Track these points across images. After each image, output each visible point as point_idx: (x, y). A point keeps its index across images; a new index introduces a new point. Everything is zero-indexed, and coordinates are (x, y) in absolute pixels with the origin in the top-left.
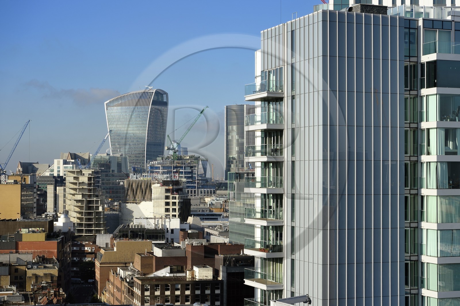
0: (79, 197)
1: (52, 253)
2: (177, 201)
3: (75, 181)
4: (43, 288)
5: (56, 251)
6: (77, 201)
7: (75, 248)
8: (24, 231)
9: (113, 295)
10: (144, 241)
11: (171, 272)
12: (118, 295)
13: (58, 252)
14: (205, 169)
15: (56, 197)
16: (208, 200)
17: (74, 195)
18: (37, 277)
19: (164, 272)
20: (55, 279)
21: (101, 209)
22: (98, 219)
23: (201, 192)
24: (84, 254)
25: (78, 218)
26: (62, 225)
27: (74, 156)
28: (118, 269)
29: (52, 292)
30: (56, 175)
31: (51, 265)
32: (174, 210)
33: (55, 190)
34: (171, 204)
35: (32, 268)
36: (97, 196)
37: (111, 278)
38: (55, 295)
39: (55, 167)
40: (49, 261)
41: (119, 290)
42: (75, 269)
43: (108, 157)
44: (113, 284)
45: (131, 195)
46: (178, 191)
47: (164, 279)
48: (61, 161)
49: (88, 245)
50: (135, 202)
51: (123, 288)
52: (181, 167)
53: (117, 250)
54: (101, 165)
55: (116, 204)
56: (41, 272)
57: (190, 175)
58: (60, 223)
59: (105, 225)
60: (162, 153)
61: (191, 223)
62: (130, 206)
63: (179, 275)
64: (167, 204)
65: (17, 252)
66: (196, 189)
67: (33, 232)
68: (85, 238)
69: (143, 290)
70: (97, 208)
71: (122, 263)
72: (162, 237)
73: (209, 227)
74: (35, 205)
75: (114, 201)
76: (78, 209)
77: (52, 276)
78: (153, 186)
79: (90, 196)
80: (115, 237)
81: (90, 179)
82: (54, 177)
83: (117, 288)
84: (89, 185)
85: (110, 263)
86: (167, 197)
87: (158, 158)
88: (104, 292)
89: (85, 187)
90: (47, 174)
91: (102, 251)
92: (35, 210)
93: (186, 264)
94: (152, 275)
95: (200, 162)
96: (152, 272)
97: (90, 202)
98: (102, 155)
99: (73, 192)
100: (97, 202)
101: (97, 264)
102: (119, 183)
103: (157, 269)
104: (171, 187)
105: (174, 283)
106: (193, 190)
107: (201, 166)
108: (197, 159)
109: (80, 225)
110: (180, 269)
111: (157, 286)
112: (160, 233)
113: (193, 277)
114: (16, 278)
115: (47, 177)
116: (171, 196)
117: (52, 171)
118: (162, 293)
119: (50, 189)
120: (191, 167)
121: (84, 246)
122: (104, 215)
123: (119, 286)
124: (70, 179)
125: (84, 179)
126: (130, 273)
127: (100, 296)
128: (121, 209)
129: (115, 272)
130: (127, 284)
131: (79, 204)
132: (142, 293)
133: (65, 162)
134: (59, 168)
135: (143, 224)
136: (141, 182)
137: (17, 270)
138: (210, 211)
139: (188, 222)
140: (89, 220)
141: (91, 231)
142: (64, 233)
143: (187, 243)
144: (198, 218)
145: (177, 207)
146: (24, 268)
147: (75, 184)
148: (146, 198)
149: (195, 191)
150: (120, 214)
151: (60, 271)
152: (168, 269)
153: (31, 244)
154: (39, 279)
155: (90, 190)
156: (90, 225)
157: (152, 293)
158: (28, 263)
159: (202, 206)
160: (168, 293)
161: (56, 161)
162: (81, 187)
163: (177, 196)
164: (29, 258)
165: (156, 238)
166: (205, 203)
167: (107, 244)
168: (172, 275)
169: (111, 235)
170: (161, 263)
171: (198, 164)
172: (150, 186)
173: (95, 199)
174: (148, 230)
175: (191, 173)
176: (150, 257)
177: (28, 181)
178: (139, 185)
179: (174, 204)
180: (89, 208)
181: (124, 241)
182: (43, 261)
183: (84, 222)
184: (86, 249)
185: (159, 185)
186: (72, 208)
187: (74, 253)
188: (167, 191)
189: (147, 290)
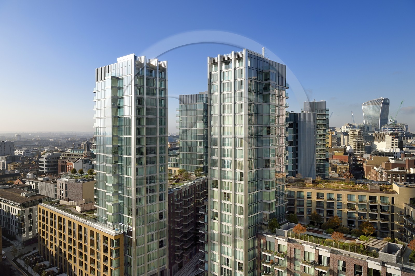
0: (355, 140)
1: (346, 160)
2: (397, 141)
3: (353, 134)
4: (344, 172)
5: (347, 159)
6: (354, 141)
7: (353, 159)
8: (335, 152)
9: (372, 177)
10: (385, 157)
11: (399, 169)
12: (375, 177)
13: (348, 160)
14: (407, 129)
15: (344, 139)
16: (409, 141)
17: (352, 139)
18: (341, 168)
19: (396, 170)
20: (348, 169)
21: (363, 144)
22: (362, 148)
23: (406, 138)
24: (357, 161)
25: (354, 147)
26: (349, 150)
27: (350, 125)
28: (375, 167)
29: (348, 174)
30: (343, 131)
31: (346, 164)
32: (396, 145)
33: (344, 137)
34: (394, 143)
35: (339, 165)
36: (362, 139)
37: (372, 170)
38: (349, 175)
39: (343, 128)
40: (345, 163)
41: (376, 175)
42: (353, 166)
43: (363, 125)
44: (372, 173)
45: (376, 139)
46: (397, 138)
47: (396, 172)
48: (345, 127)
49: (359, 158)
50: (378, 141)
51: (377, 175)
52: (397, 128)
53: (373, 160)
54: (361, 128)
55: (368, 142)
56: (342, 167)
57: (402, 131)
58: (348, 149)
59: (365, 150)
60: (387, 123)
61: (405, 150)
62: (375, 143)
63: (403, 171)
64: (393, 143)
65: (333, 159)
66: (404, 137)
67: (339, 152)
68: (357, 155)
69: (388, 176)
70: (362, 144)
71: (375, 165)
72: (392, 156)
73: (413, 152)
74: (337, 143)
75: (367, 141)
76: (354, 144)
77: (347, 169)
78: (386, 136)
79: (359, 139)
80: (371, 155)
81: (359, 133)
82: (342, 132)
83: (374, 174)
84: (359, 135)
85: (370, 165)
86: (392, 140)
87: (385, 125)
88: (368, 176)
89: (357, 136)
90: (340, 131)
91: (367, 160)
92: (337, 144)
93: (406, 167)
94: (391, 171)
95: (405, 126)
96: (390, 169)
97: (359, 142)
98: (361, 124)
99: (352, 138)
100: (362, 141)
101: (365, 165)
102: (369, 134)
103: (392, 168)
104: (394, 136)
105: (402, 174)
106: (402, 137)
107: (405, 127)
108: (404, 125)
109: (355, 150)
110: (403, 168)
111: (394, 175)
112: (391, 154)
113: (410, 172)
114: (333, 168)
115: (340, 132)
116: (394, 140)
117: (342, 130)
118: (396, 178)
119: (342, 137)
120: (402, 128)
121: (357, 158)
122: (365, 146)
123: (376, 174)
124: (350, 133)
125: (356, 133)
126: (380, 169)
127: (366, 177)
128: (372, 144)
129: (373, 168)
130: (379, 173)
131: (355, 142)
132: (387, 177)
133: (347, 127)
134: (344, 129)
135: (383, 150)
136: (381, 134)
137: (333, 165)
138: (411, 146)
139: (403, 150)
140: (359, 148)
141: (359, 152)
142: (350, 153)
143: (406, 158)
144: (408, 148)
145: (397, 144)
146: (336, 165)
147: (353, 135)
148: (383, 140)
149: (403, 138)
150: (371, 146)
151: (350, 167)
152: (398, 168)
153: (338, 157)
154: (342, 169)
155: (359, 137)
156: (359, 150)
157: (392, 177)
158: (338, 163)
159: (407, 144)
160: (399, 178)
161: (343, 126)
162: (355, 136)
163: (397, 140)
164: (338, 161)
165: (390, 156)
166: (408, 142)
167: (368, 158)
168: (400, 171)
169: (370, 154)
170: (394, 166)
171: (404, 126)
172: (385, 136)
173: (361, 140)
174: (386, 153)
175: (402, 130)
176: (389, 163)
177: (334, 134)
178: (380, 135)
179: (396, 143)
180: (359, 144)
181: (376, 156)
182: (343, 163)
183: (356, 149)
184: (358, 159)
185: (389, 135)
186: (352, 144)
187: (353, 160)
188: (392, 137)
189: (389, 176)
